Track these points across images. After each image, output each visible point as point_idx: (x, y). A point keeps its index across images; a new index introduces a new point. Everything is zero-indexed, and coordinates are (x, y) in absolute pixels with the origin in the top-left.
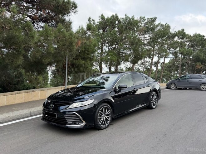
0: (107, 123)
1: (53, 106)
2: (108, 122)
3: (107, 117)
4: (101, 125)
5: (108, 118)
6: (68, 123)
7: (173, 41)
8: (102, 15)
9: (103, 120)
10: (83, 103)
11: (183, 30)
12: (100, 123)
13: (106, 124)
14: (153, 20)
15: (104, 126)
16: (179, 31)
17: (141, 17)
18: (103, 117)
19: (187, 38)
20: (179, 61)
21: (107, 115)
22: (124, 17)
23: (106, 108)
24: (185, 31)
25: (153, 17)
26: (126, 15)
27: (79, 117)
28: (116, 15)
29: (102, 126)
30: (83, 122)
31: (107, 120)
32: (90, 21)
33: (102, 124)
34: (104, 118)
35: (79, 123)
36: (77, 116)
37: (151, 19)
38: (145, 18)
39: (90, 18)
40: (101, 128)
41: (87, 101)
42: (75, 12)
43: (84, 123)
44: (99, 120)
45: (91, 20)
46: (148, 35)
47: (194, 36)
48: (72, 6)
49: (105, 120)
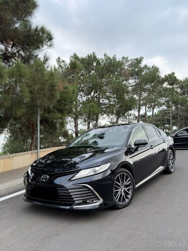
0: (128, 198)
1: (48, 177)
2: (129, 196)
3: (126, 189)
4: (118, 203)
5: (128, 190)
6: (76, 202)
7: (161, 87)
8: (75, 55)
9: (121, 194)
10: (97, 169)
11: (173, 73)
12: (117, 199)
13: (127, 200)
14: (139, 61)
15: (124, 203)
16: (169, 75)
17: (123, 58)
18: (120, 190)
19: (177, 84)
20: (169, 113)
21: (126, 186)
22: (103, 57)
23: (124, 175)
24: (175, 75)
25: (138, 58)
26: (105, 55)
27: (92, 192)
28: (93, 54)
29: (121, 203)
30: (99, 199)
31: (126, 193)
32: (59, 61)
33: (120, 200)
34: (122, 191)
35: (93, 201)
36: (90, 189)
37: (137, 59)
38: (129, 59)
39: (59, 58)
40: (119, 207)
41: (101, 166)
42: (50, 46)
43: (101, 201)
44: (115, 195)
45: (61, 61)
46: (134, 80)
47: (184, 82)
48: (47, 37)
49: (123, 194)
